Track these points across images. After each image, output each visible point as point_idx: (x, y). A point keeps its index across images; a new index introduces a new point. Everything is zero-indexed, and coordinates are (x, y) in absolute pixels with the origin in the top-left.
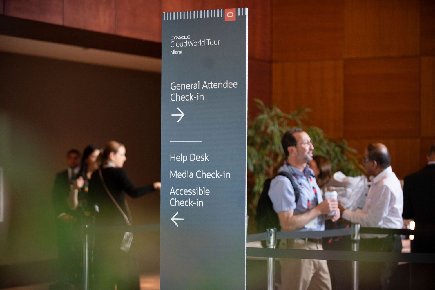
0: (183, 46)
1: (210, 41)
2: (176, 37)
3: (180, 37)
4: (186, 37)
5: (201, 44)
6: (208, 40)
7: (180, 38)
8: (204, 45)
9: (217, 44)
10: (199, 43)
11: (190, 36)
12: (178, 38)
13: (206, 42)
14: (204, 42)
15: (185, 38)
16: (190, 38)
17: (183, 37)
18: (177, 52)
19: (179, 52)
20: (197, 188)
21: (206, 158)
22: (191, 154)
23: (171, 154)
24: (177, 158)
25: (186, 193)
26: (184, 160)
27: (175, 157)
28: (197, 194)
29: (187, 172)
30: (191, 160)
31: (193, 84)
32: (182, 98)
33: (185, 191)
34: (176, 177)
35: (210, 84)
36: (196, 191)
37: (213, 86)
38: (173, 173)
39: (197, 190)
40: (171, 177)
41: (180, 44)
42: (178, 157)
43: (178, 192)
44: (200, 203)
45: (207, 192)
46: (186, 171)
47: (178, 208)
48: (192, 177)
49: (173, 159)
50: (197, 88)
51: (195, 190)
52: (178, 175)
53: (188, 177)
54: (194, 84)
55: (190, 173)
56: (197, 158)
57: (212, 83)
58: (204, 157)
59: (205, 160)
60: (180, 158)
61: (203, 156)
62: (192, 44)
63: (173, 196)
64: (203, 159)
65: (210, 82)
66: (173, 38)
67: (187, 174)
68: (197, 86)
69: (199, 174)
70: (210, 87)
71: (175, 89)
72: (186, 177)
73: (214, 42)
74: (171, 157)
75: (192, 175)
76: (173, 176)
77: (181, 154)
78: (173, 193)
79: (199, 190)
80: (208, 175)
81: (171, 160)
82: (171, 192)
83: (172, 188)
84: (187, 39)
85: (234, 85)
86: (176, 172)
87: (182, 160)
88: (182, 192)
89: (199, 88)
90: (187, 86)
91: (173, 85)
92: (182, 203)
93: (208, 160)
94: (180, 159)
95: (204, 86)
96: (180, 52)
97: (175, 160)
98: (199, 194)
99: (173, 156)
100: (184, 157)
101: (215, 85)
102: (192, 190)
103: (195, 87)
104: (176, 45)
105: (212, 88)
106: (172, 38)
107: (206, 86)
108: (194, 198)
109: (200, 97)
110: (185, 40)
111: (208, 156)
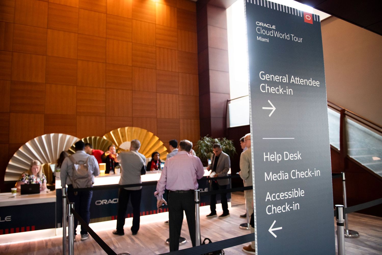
0: (269, 34)
1: (294, 37)
2: (261, 24)
3: (265, 24)
4: (272, 27)
5: (286, 38)
6: (292, 35)
7: (266, 26)
8: (289, 39)
9: (300, 41)
10: (284, 36)
11: (275, 26)
12: (263, 25)
13: (291, 36)
14: (289, 36)
15: (270, 27)
16: (275, 29)
17: (268, 26)
18: (263, 40)
19: (265, 40)
20: (293, 190)
21: (299, 156)
22: (285, 152)
23: (264, 153)
24: (271, 158)
25: (282, 197)
26: (278, 160)
27: (268, 157)
28: (293, 197)
29: (282, 173)
30: (285, 159)
31: (281, 77)
32: (272, 90)
33: (282, 195)
34: (271, 180)
35: (297, 79)
36: (291, 194)
37: (300, 82)
38: (268, 175)
39: (293, 192)
40: (266, 180)
41: (266, 32)
42: (272, 156)
43: (274, 197)
44: (296, 206)
45: (301, 193)
46: (281, 171)
47: (276, 216)
48: (288, 178)
49: (267, 158)
50: (285, 81)
51: (291, 192)
52: (273, 177)
53: (283, 179)
54: (283, 77)
55: (285, 174)
56: (290, 157)
57: (298, 79)
58: (297, 156)
59: (299, 159)
60: (274, 157)
61: (296, 154)
62: (278, 35)
63: (269, 202)
64: (296, 158)
65: (297, 78)
66: (259, 24)
67: (282, 175)
68: (285, 80)
69: (294, 174)
70: (297, 82)
71: (264, 79)
72: (281, 178)
73: (297, 39)
74: (265, 157)
75: (287, 176)
76: (269, 179)
77: (275, 153)
78: (269, 199)
79: (295, 192)
80: (302, 175)
81: (265, 160)
82: (267, 198)
83: (268, 193)
84: (273, 29)
85: (317, 84)
86: (271, 173)
87: (276, 160)
88: (279, 196)
89: (288, 82)
90: (277, 78)
91: (262, 74)
92: (279, 210)
93: (301, 159)
94: (274, 159)
95: (292, 81)
96: (267, 40)
97: (269, 160)
98: (295, 196)
99: (267, 155)
100: (278, 156)
101: (302, 81)
102: (288, 193)
103: (284, 80)
104: (262, 32)
105: (299, 84)
106: (257, 23)
107: (294, 81)
108: (290, 201)
109: (289, 91)
110: (270, 30)
111: (300, 154)
